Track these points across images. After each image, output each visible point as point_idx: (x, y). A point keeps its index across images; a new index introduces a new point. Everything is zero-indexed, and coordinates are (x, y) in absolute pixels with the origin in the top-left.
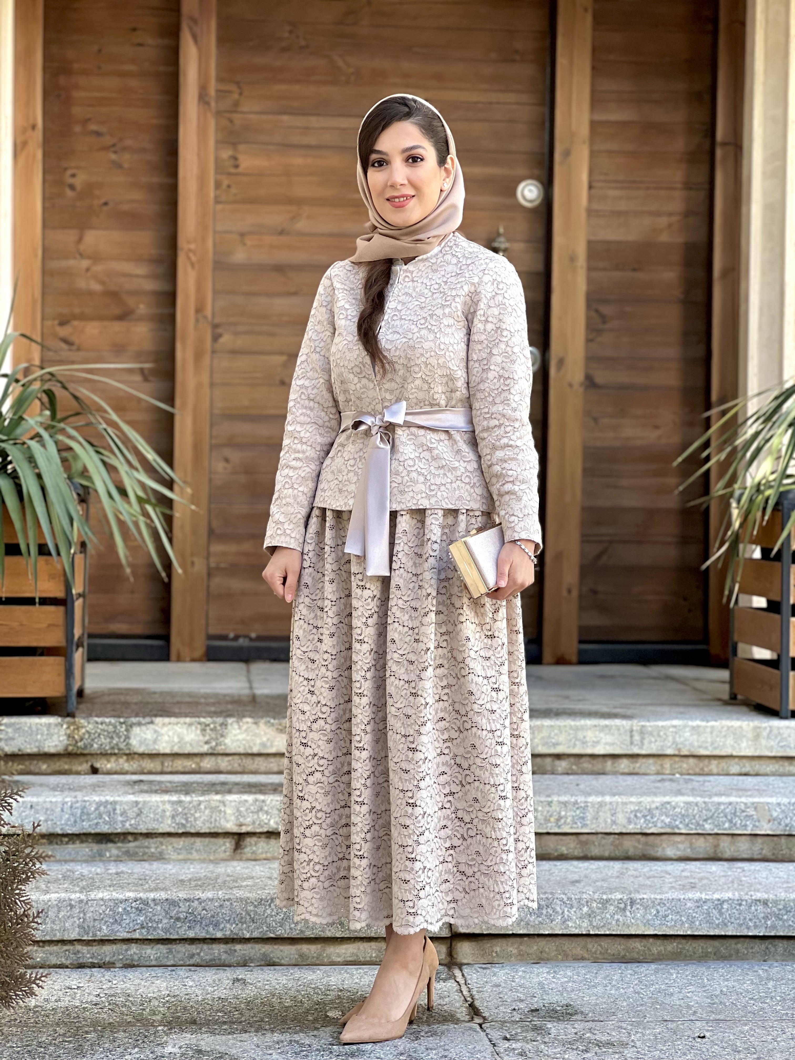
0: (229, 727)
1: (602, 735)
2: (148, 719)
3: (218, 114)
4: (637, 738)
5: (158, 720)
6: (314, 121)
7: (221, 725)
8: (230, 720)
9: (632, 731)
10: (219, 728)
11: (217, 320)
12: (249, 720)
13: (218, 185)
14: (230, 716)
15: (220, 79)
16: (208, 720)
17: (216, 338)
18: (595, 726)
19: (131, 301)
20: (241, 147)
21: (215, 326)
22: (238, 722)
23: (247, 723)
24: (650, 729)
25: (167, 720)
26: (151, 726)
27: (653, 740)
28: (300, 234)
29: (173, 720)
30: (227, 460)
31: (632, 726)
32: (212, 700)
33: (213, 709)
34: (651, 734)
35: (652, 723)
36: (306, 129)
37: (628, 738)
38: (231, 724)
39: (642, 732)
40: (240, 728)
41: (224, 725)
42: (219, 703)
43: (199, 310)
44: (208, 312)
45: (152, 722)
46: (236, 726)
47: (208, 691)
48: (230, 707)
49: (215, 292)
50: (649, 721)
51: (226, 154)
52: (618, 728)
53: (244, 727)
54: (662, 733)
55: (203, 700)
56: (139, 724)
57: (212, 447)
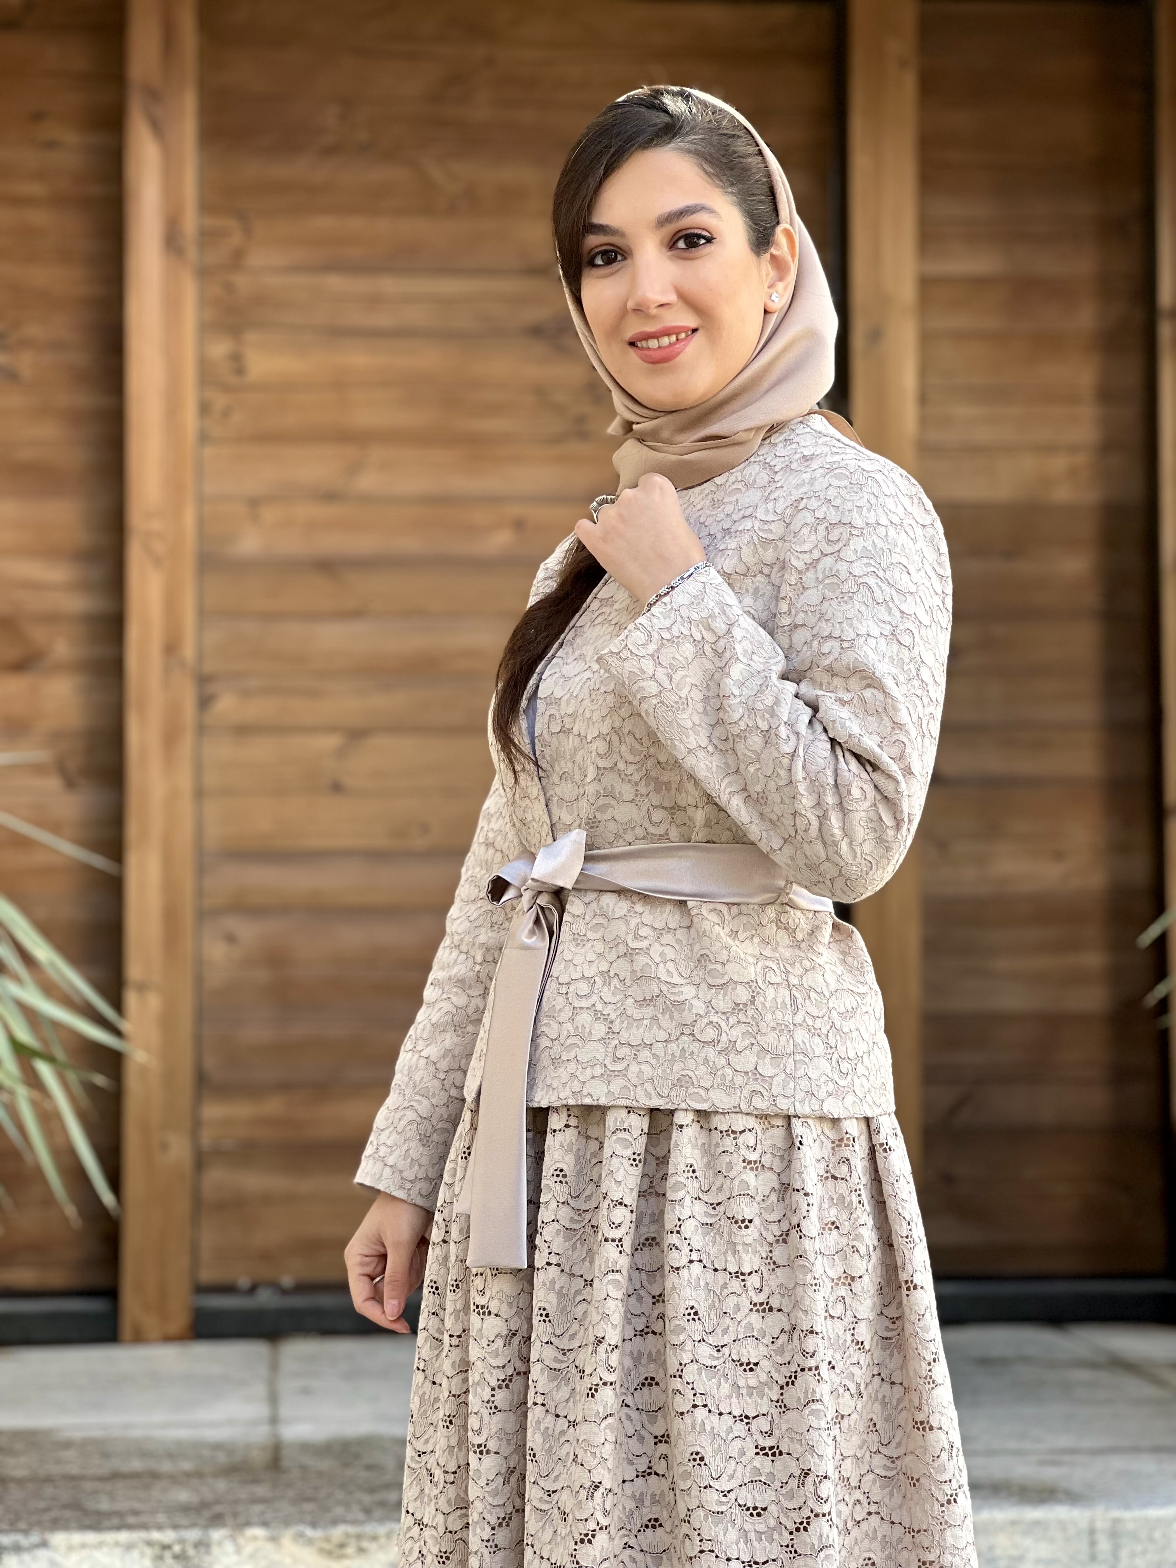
0: (215, 1550)
1: (1028, 1542)
2: (34, 1538)
3: (203, 273)
4: (1104, 1545)
5: (59, 1538)
6: (389, 285)
7: (198, 1545)
8: (217, 1535)
9: (1092, 1532)
10: (191, 1552)
11: (209, 667)
12: (258, 1532)
13: (204, 409)
14: (217, 1520)
15: (206, 207)
16: (167, 1536)
17: (205, 702)
18: (1013, 1523)
19: (38, 634)
20: (251, 337)
21: (203, 680)
22: (233, 1538)
23: (255, 1538)
24: (1130, 1526)
25: (77, 1538)
26: (42, 1553)
27: (1139, 1548)
28: (367, 500)
29: (91, 1537)
30: (231, 939)
31: (1092, 1521)
32: (187, 1466)
33: (183, 1496)
34: (1134, 1536)
35: (1137, 1513)
36: (374, 301)
37: (1084, 1547)
38: (220, 1543)
39: (1115, 1533)
40: (238, 1550)
41: (203, 1545)
42: (199, 1475)
43: (171, 648)
44: (189, 651)
45: (44, 1544)
46: (229, 1547)
47: (183, 1434)
48: (221, 1485)
49: (202, 613)
50: (1127, 1506)
51: (219, 349)
52: (1062, 1526)
53: (249, 1549)
54: (1157, 1535)
55: (166, 1467)
56: (17, 1549)
57: (203, 915)
